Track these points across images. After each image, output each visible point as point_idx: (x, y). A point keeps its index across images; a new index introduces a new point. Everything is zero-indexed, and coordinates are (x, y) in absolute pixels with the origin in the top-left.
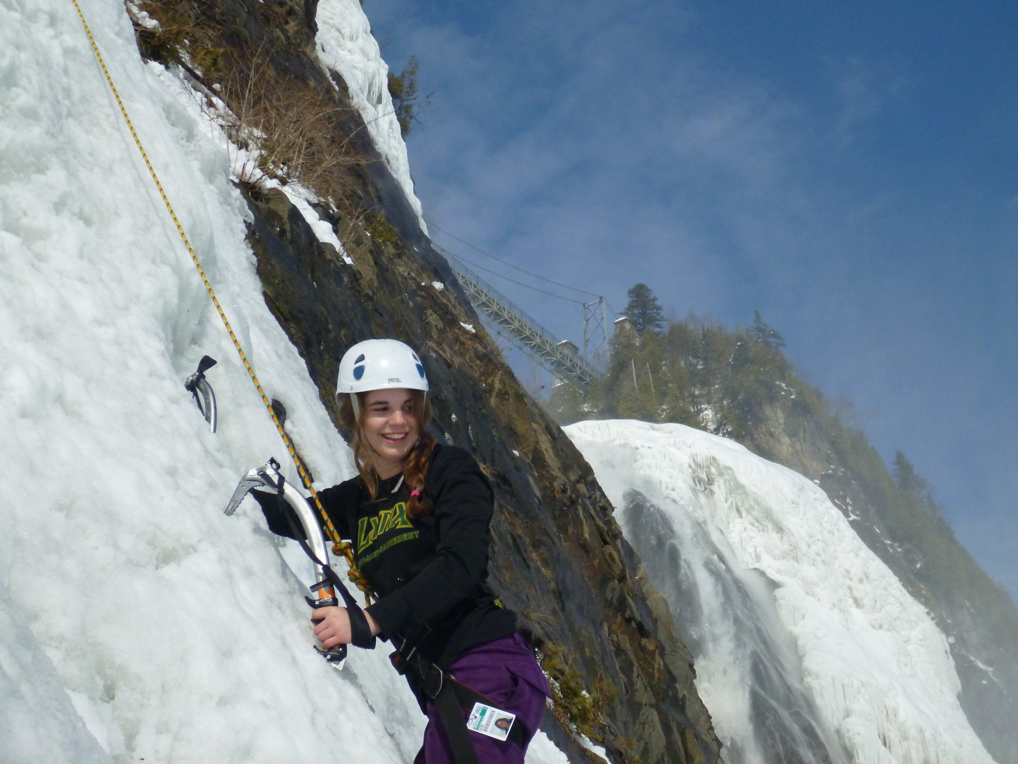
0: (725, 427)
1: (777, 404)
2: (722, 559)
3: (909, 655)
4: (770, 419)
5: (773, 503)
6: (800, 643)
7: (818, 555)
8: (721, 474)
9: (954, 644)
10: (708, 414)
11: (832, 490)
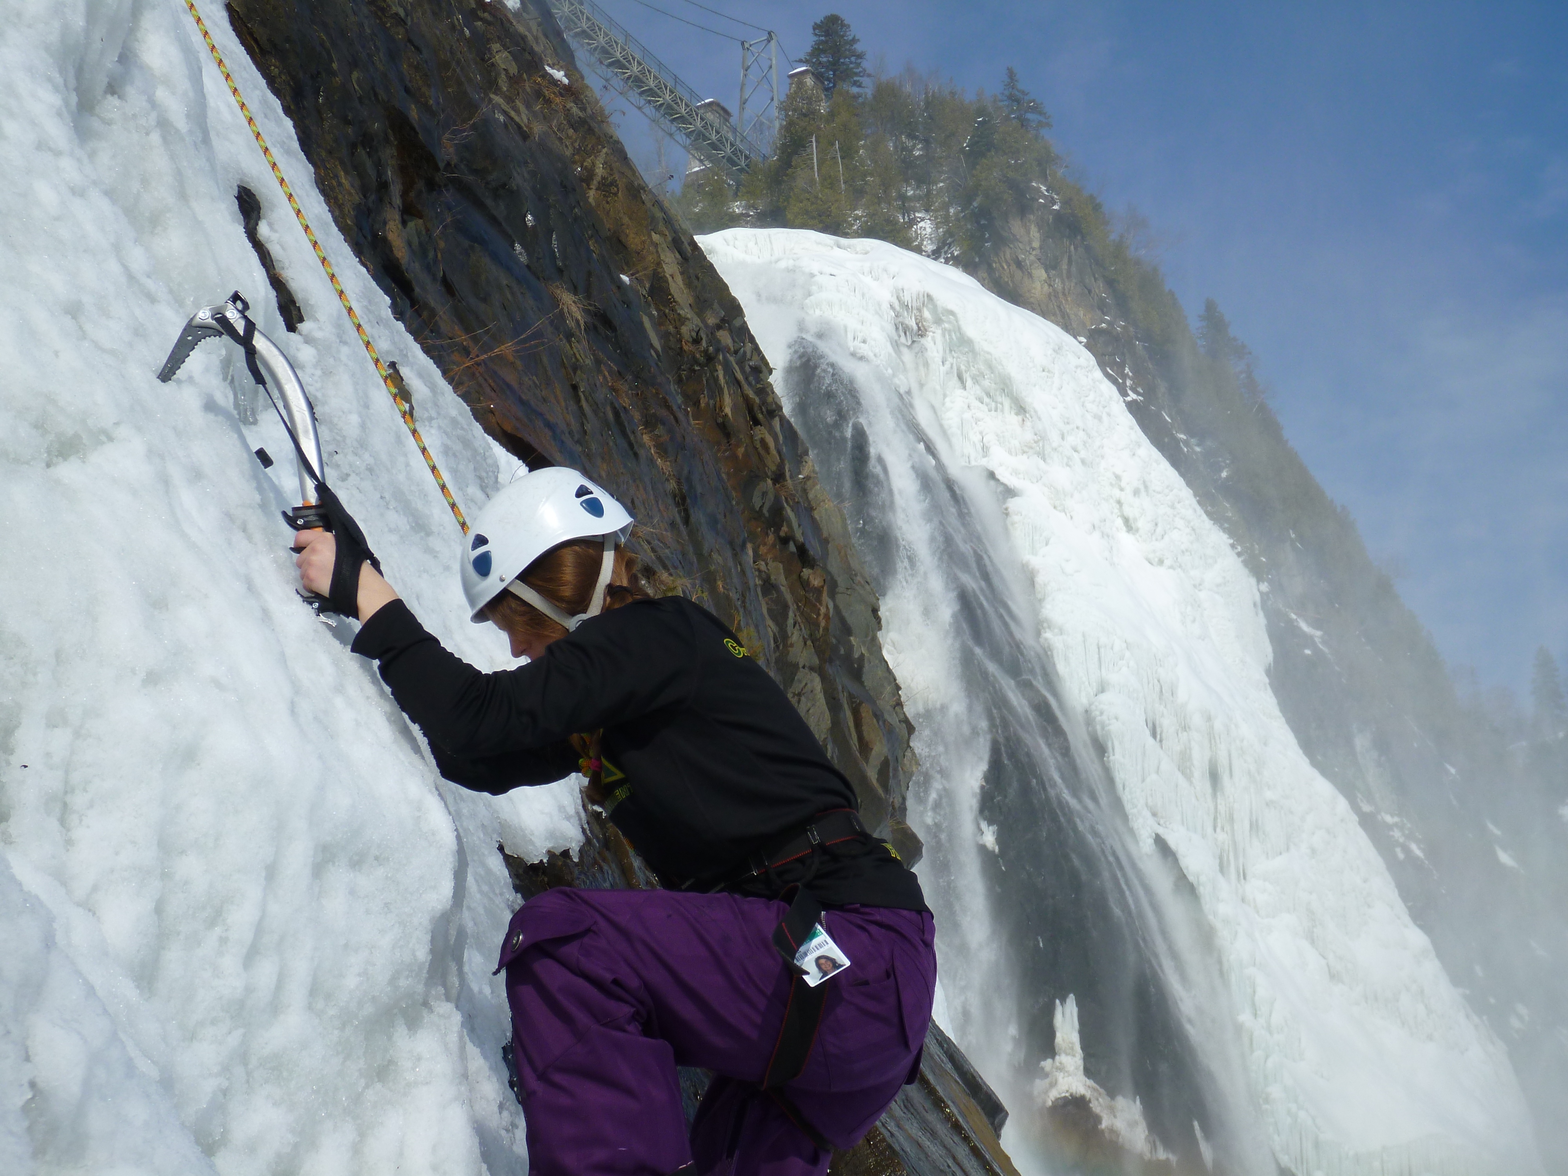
0: (949, 248)
1: (1032, 217)
2: (930, 449)
3: (1199, 606)
4: (1018, 240)
5: (1012, 369)
6: (1040, 579)
7: (1076, 451)
8: (938, 321)
9: (1267, 594)
10: (925, 227)
11: (1103, 355)
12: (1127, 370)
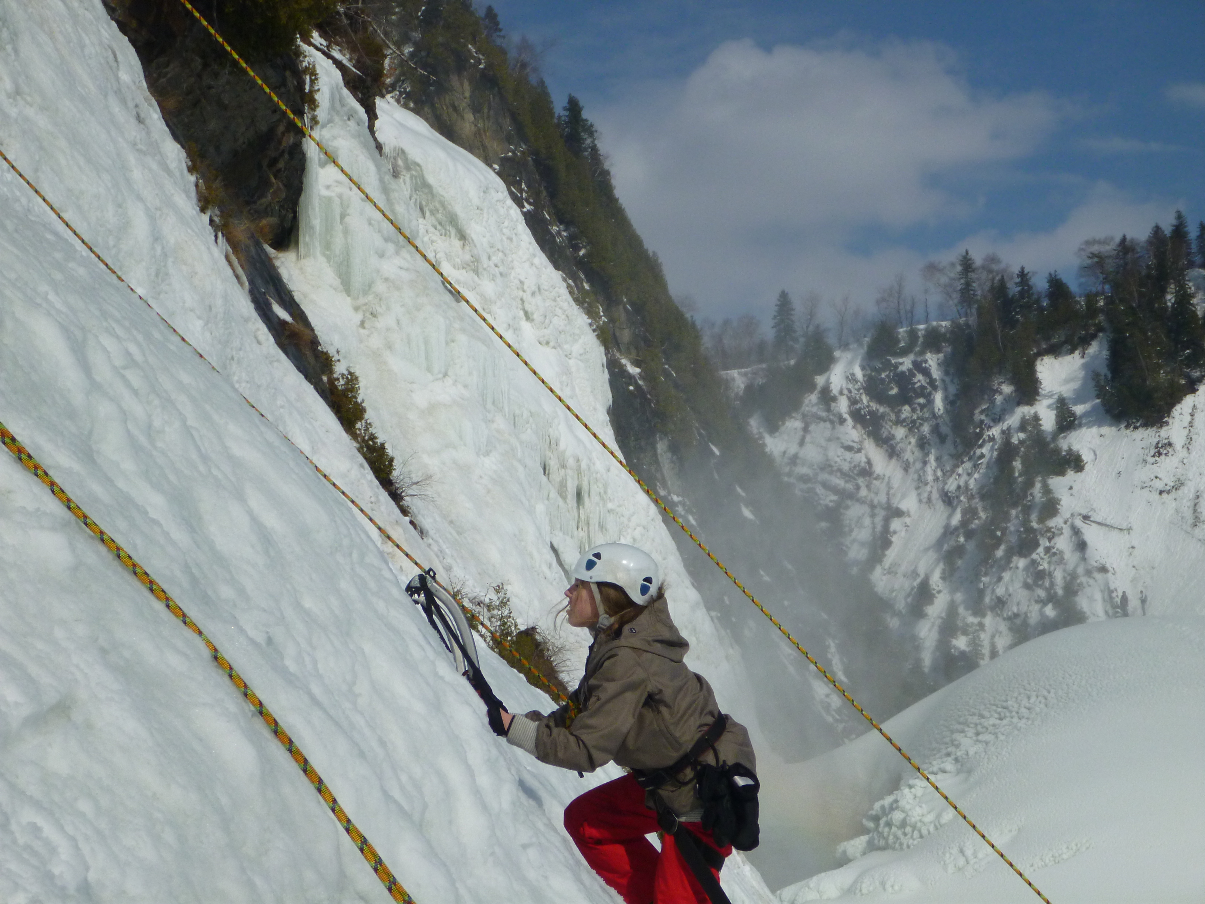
1: (465, 73)
4: (455, 90)
11: (509, 176)
12: (523, 186)
